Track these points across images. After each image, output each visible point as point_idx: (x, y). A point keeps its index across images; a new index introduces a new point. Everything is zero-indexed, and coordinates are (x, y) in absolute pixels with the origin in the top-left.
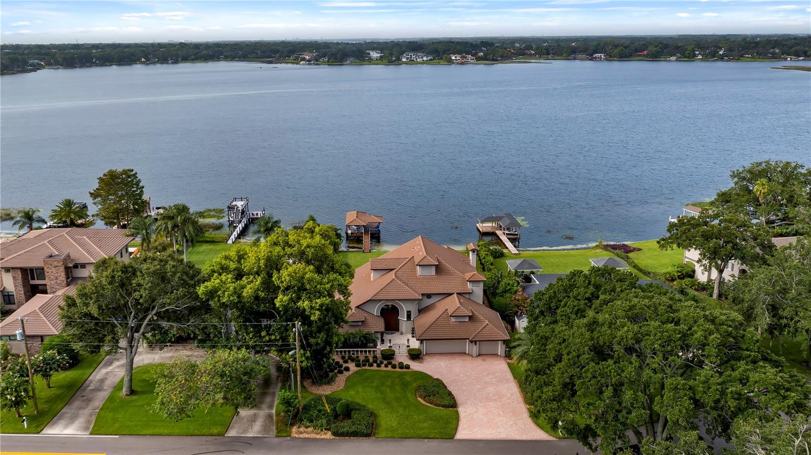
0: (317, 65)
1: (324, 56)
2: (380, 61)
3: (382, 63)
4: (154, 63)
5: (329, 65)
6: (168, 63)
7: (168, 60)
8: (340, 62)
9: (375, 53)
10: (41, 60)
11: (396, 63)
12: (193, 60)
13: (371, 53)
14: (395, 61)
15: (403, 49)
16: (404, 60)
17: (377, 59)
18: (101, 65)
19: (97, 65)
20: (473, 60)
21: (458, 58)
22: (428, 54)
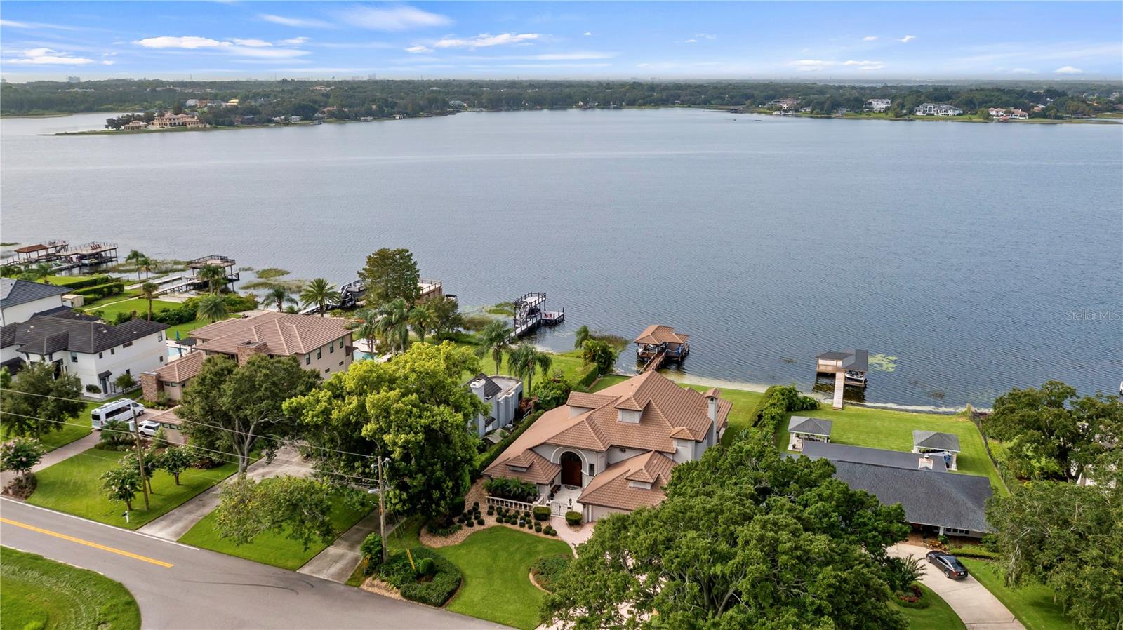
0: (796, 116)
1: (808, 105)
2: (883, 115)
3: (887, 117)
4: (592, 108)
5: (811, 117)
6: (609, 108)
7: (610, 105)
8: (827, 114)
9: (880, 103)
10: (464, 101)
11: (906, 117)
12: (640, 106)
13: (873, 102)
14: (906, 115)
15: (922, 99)
16: (919, 113)
17: (880, 112)
18: (531, 109)
19: (525, 108)
20: (1024, 116)
21: (1001, 113)
22: (957, 106)
